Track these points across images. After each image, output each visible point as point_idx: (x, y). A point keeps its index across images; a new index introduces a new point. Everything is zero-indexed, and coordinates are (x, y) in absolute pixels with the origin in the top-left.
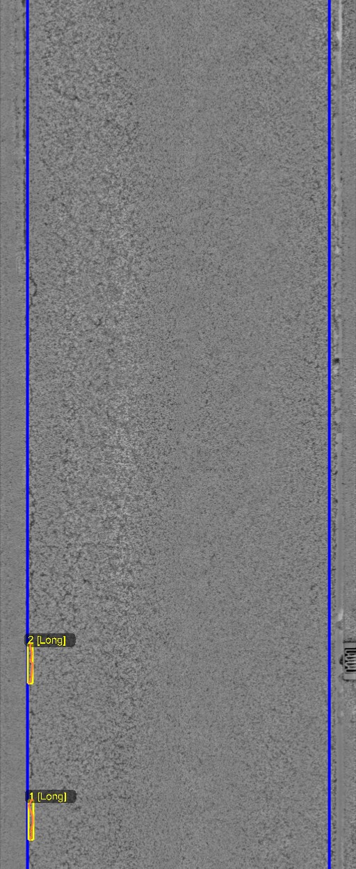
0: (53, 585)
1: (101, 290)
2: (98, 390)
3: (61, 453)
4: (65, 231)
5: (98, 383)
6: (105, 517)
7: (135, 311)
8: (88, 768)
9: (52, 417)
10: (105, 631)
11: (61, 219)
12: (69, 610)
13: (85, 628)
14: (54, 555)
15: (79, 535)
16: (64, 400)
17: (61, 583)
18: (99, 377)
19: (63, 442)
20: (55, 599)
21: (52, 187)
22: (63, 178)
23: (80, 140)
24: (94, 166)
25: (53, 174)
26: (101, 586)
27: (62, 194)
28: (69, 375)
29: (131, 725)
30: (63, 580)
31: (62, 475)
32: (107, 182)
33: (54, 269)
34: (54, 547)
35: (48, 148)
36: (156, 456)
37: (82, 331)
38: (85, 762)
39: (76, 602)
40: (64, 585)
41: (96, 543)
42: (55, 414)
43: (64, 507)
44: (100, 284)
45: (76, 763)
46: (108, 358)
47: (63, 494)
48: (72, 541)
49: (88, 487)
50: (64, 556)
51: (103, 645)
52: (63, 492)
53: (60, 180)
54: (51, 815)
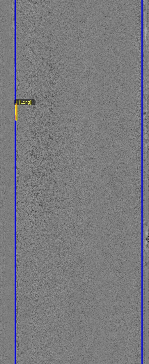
0: (27, 207)
1: (47, 83)
2: (46, 125)
3: (30, 151)
4: (31, 58)
5: (45, 123)
6: (48, 179)
7: (61, 92)
8: (41, 283)
9: (26, 136)
10: (48, 226)
11: (30, 54)
12: (33, 217)
13: (40, 225)
14: (27, 195)
15: (38, 186)
16: (31, 130)
17: (30, 206)
18: (46, 120)
19: (31, 147)
20: (27, 213)
21: (26, 40)
22: (31, 36)
23: (38, 21)
24: (44, 31)
25: (26, 35)
26: (47, 208)
27: (30, 43)
28: (33, 119)
29: (59, 266)
30: (31, 205)
31: (30, 161)
32: (49, 38)
33: (27, 75)
34: (27, 191)
35: (25, 24)
36: (69, 153)
37: (38, 101)
38: (40, 281)
39: (36, 214)
40: (31, 207)
41: (44, 189)
42: (27, 135)
43: (31, 174)
44: (46, 81)
45: (36, 281)
46: (49, 112)
47: (31, 169)
48: (34, 188)
49: (41, 166)
50: (31, 195)
51: (47, 232)
52: (31, 168)
53: (29, 37)
54: (26, 303)
